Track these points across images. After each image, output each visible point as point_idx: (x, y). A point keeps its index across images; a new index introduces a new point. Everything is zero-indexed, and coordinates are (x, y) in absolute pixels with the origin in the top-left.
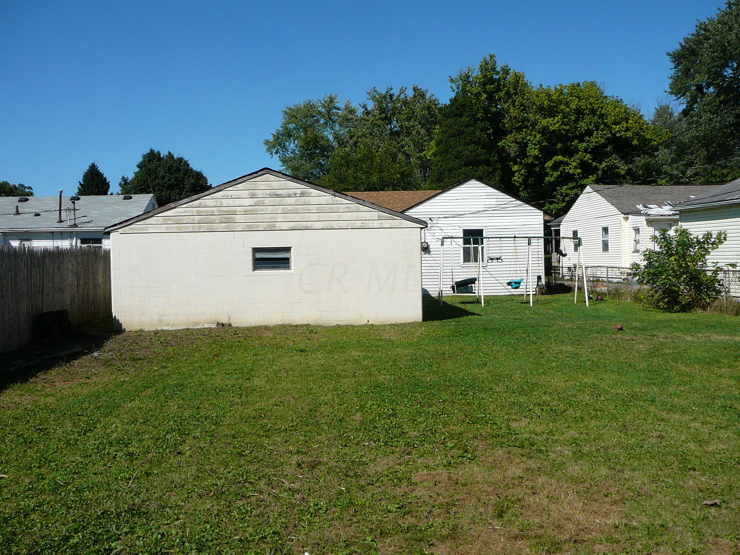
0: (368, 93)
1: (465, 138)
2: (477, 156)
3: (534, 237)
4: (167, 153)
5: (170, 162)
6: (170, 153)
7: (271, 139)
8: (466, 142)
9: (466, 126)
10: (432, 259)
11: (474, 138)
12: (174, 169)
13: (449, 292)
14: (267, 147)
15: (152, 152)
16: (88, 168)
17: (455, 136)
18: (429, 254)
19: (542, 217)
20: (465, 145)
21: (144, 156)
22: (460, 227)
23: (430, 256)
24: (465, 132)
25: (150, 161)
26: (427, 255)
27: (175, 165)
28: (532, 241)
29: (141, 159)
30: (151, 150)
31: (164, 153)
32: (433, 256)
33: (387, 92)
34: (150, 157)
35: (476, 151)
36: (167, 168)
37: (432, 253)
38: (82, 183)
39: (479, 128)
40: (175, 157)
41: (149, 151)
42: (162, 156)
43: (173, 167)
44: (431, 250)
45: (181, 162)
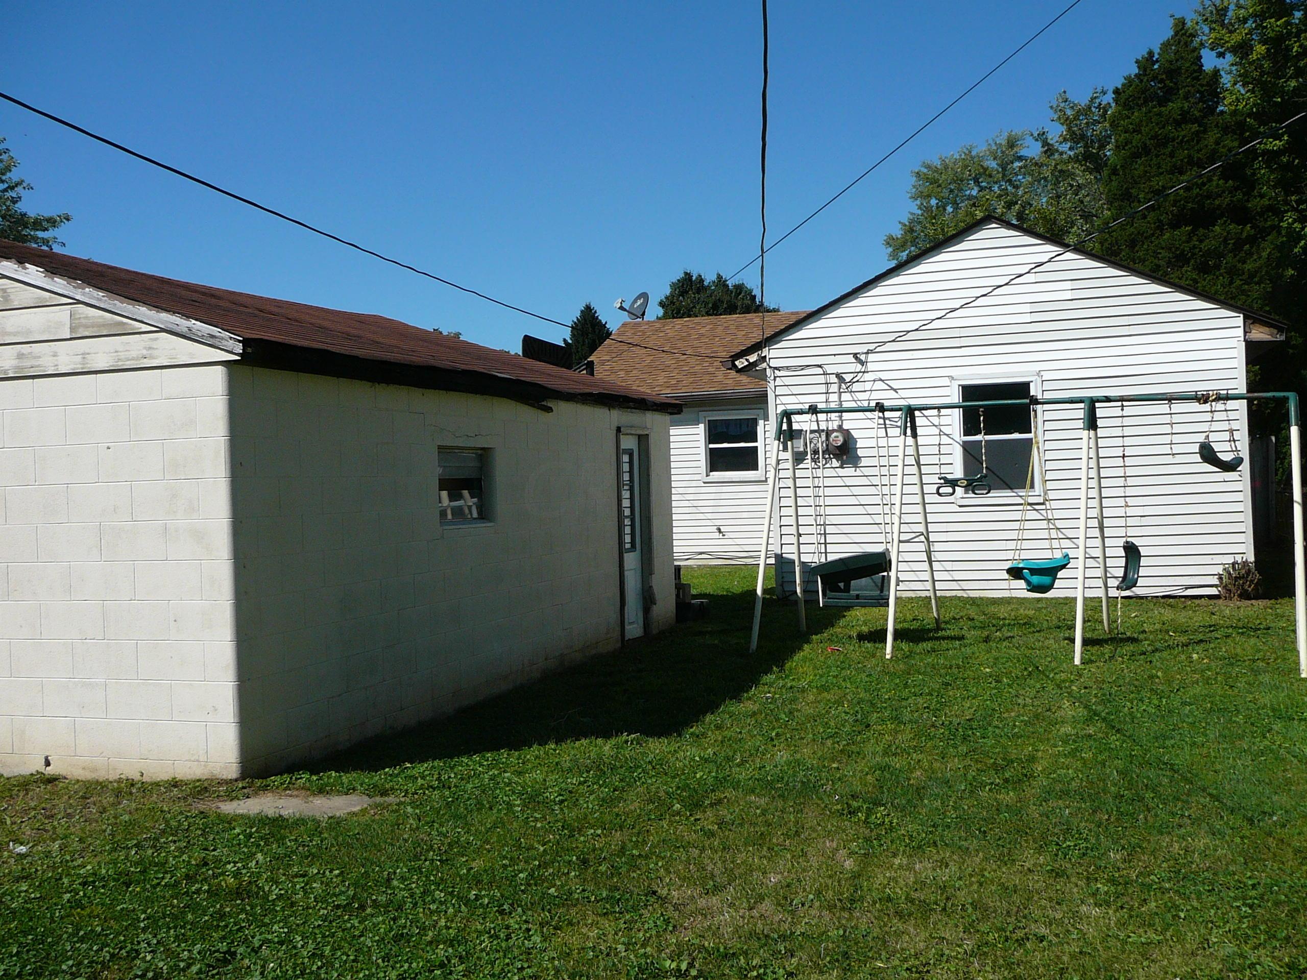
0: (1051, 107)
1: (1172, 155)
2: (1208, 197)
3: (1108, 399)
4: (714, 278)
5: (719, 294)
6: (719, 277)
7: (898, 232)
8: (1174, 166)
9: (1178, 124)
10: (865, 481)
11: (1199, 151)
12: (725, 306)
13: (919, 586)
14: (890, 249)
15: (688, 276)
16: (578, 314)
17: (1146, 150)
18: (856, 467)
19: (1240, 332)
20: (1173, 174)
21: (673, 286)
22: (952, 378)
23: (858, 473)
24: (1173, 140)
25: (683, 293)
26: (849, 471)
27: (726, 298)
28: (1099, 412)
29: (668, 291)
30: (686, 274)
31: (709, 278)
32: (867, 471)
33: (1093, 99)
34: (683, 286)
35: (1204, 184)
36: (710, 305)
37: (864, 462)
38: (570, 341)
39: (1217, 126)
40: (730, 283)
41: (682, 275)
42: (706, 283)
43: (723, 302)
44: (860, 453)
45: (740, 293)
